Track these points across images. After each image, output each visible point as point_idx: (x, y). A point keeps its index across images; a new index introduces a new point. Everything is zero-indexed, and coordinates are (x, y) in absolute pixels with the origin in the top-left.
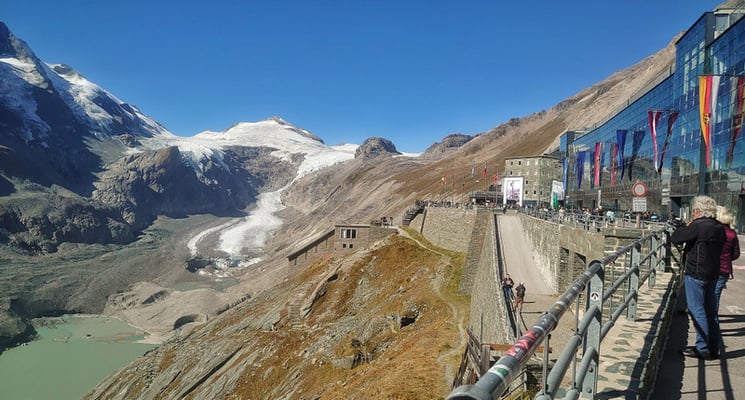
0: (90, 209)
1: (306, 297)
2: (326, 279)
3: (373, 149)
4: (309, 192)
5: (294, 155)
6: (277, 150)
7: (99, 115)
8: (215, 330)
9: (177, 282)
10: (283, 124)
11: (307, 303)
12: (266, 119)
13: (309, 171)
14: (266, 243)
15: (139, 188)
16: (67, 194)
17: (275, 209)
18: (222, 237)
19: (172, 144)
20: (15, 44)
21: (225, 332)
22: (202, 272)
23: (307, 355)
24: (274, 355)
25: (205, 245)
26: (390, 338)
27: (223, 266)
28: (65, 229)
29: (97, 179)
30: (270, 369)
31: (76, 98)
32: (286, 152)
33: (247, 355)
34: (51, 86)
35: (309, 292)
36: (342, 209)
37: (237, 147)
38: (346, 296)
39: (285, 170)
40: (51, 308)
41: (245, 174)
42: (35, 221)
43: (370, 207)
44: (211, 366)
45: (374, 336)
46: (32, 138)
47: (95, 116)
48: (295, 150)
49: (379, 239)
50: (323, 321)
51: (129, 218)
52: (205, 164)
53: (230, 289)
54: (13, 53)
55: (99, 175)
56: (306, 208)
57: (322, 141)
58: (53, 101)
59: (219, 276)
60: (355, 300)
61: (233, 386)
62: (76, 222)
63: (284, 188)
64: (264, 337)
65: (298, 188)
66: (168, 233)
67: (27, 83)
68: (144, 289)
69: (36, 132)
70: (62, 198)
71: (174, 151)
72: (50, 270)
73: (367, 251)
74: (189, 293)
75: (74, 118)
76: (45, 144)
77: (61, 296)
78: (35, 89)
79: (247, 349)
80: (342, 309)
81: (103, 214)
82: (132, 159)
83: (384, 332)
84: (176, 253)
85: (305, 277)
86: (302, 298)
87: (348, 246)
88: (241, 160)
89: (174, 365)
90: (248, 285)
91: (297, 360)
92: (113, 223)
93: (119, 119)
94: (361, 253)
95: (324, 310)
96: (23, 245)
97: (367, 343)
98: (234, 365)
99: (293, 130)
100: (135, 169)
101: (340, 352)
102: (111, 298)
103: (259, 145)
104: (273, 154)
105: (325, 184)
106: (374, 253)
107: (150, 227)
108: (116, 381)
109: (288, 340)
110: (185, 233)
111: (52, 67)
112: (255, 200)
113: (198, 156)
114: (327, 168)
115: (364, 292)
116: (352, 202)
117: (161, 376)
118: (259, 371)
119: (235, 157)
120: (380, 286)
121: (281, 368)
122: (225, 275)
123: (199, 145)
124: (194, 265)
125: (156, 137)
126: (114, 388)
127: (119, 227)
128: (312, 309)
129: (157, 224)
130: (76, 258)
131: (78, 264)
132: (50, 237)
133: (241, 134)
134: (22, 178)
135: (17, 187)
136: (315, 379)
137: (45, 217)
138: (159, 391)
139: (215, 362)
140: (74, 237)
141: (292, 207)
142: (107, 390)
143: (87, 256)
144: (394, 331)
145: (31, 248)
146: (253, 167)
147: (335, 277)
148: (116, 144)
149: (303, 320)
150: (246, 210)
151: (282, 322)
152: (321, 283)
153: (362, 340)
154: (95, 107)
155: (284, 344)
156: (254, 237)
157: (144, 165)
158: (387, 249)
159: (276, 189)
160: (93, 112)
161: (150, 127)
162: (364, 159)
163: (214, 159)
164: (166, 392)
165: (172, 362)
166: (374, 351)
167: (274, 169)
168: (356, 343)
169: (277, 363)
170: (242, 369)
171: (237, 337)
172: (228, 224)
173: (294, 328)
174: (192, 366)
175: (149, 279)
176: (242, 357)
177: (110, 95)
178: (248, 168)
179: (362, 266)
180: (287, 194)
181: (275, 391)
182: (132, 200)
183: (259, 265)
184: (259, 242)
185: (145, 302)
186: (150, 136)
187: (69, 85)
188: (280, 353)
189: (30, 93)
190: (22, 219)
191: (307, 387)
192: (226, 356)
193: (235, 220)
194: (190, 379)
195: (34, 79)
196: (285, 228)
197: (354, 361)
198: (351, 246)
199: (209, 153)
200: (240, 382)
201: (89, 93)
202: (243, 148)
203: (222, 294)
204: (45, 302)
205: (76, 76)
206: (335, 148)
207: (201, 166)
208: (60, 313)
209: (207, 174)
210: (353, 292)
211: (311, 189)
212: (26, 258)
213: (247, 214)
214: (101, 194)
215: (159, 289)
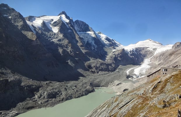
0: (105, 64)
1: (151, 87)
2: (157, 83)
3: (178, 46)
4: (158, 58)
5: (154, 49)
6: (149, 48)
7: (107, 42)
8: (128, 94)
9: (124, 81)
10: (151, 41)
11: (151, 89)
12: (146, 40)
13: (158, 53)
14: (146, 72)
15: (115, 59)
16: (100, 60)
17: (148, 63)
18: (135, 70)
19: (123, 48)
20: (90, 29)
21: (130, 94)
22: (130, 79)
23: (150, 103)
24: (142, 102)
25: (131, 72)
26: (175, 101)
27: (135, 77)
28: (100, 68)
29: (106, 57)
30: (140, 105)
31: (102, 39)
32: (151, 48)
33: (135, 101)
34: (97, 37)
35: (152, 86)
36: (168, 63)
37: (139, 48)
38: (163, 88)
39: (151, 53)
40: (97, 85)
41: (140, 54)
42: (94, 67)
43: (176, 62)
44: (126, 102)
45: (170, 100)
46: (93, 49)
47: (106, 43)
48: (154, 47)
49: (175, 71)
50: (155, 94)
51: (114, 66)
52: (131, 52)
53: (137, 83)
54: (89, 31)
55: (107, 56)
56: (157, 63)
57: (162, 44)
58: (97, 40)
59: (134, 80)
60: (165, 89)
61: (131, 108)
62: (102, 67)
63: (151, 57)
64: (139, 97)
65: (155, 57)
66: (122, 69)
67: (92, 37)
68: (117, 82)
69: (94, 47)
70: (99, 61)
71: (123, 50)
72: (97, 77)
73: (170, 75)
74: (127, 83)
75: (101, 43)
76: (96, 50)
77: (99, 83)
78: (94, 38)
79: (135, 99)
80: (161, 91)
81: (108, 65)
82: (114, 52)
83: (174, 99)
84: (124, 74)
85: (152, 82)
86: (150, 87)
87: (165, 73)
88: (139, 51)
89: (118, 101)
90: (141, 82)
91: (148, 104)
92: (110, 67)
93: (111, 43)
94: (168, 76)
95: (156, 91)
96: (92, 72)
97: (168, 102)
98: (131, 103)
99: (153, 42)
100: (115, 54)
101: (160, 103)
102: (110, 84)
103: (144, 47)
104: (148, 49)
105: (163, 56)
106: (173, 76)
107: (118, 68)
108: (105, 103)
109: (145, 98)
110: (126, 69)
111: (97, 33)
112: (143, 61)
113: (129, 51)
114: (163, 52)
115: (169, 87)
116: (171, 61)
117: (115, 103)
118: (137, 105)
119: (138, 50)
120: (174, 85)
121: (143, 106)
122: (135, 80)
123: (129, 48)
124: (128, 77)
125: (119, 46)
126: (105, 105)
127: (111, 68)
128: (153, 91)
129: (119, 67)
130: (102, 75)
131: (103, 76)
132: (97, 70)
133: (140, 44)
134: (92, 57)
135: (91, 59)
136: (152, 110)
137: (96, 66)
138: (114, 107)
139: (127, 102)
140: (102, 70)
141: (153, 63)
142: (103, 105)
143: (105, 74)
144: (177, 99)
145: (93, 72)
146: (143, 52)
147: (160, 82)
148: (110, 49)
149: (150, 93)
150: (141, 64)
151: (144, 93)
152: (156, 84)
153: (166, 101)
154: (106, 41)
155: (144, 99)
156: (143, 70)
157: (117, 53)
158: (177, 75)
159: (149, 58)
160: (106, 42)
161: (118, 44)
162: (175, 49)
163: (133, 51)
164: (115, 107)
165: (117, 100)
166: (170, 105)
167: (148, 53)
168: (164, 101)
169: (142, 104)
170: (133, 104)
171: (133, 96)
172: (136, 67)
173: (147, 95)
174: (122, 102)
175: (118, 80)
176: (133, 101)
177: (109, 38)
178: (141, 53)
179: (168, 79)
180: (152, 59)
181: (141, 111)
182: (114, 62)
183: (144, 77)
184: (144, 72)
185: (117, 85)
186: (118, 46)
187: (100, 36)
188: (143, 101)
189: (93, 39)
190: (92, 66)
191: (150, 112)
192: (129, 100)
193: (138, 66)
194: (121, 105)
195: (93, 36)
196: (151, 68)
197: (164, 106)
198: (166, 74)
199: (132, 50)
200: (133, 107)
201: (105, 38)
202: (140, 48)
203: (135, 84)
204: (96, 84)
205: (102, 34)
206: (166, 46)
207: (130, 53)
208: (99, 86)
209: (131, 55)
210: (165, 87)
211: (158, 57)
212: (93, 74)
213: (141, 65)
214: (107, 60)
215: (120, 82)
